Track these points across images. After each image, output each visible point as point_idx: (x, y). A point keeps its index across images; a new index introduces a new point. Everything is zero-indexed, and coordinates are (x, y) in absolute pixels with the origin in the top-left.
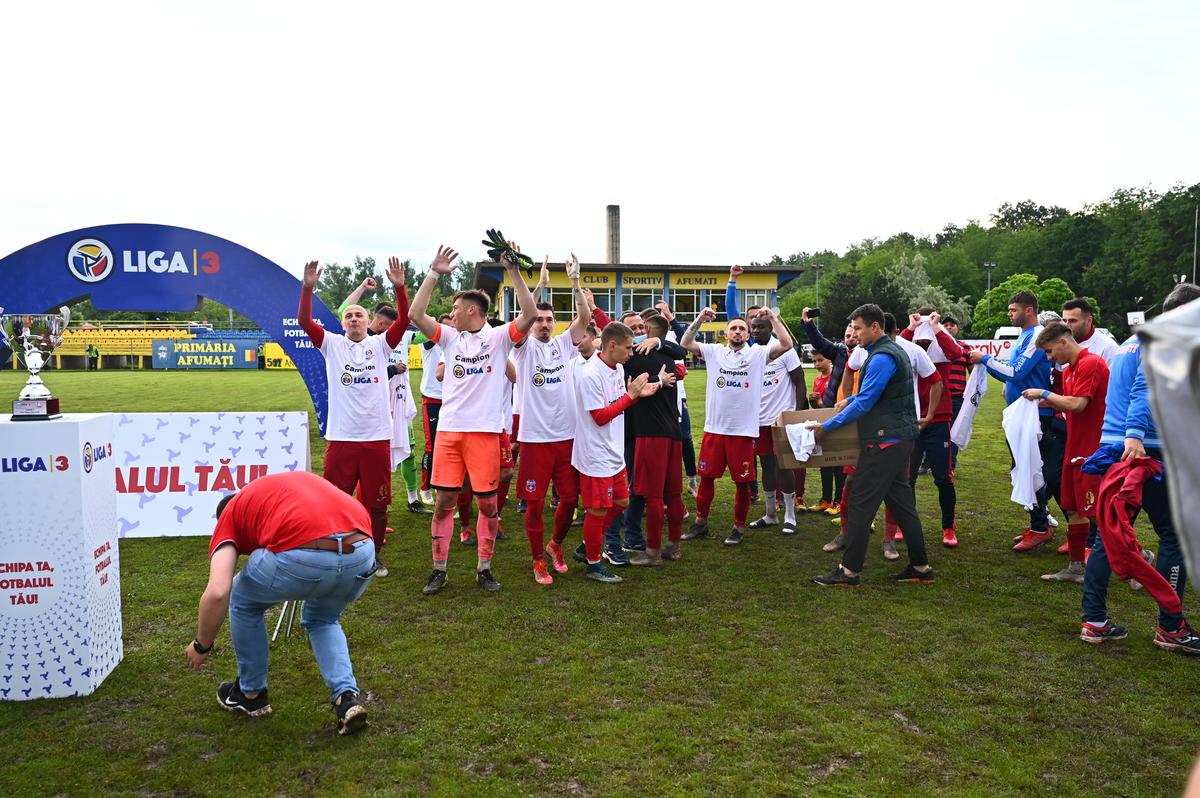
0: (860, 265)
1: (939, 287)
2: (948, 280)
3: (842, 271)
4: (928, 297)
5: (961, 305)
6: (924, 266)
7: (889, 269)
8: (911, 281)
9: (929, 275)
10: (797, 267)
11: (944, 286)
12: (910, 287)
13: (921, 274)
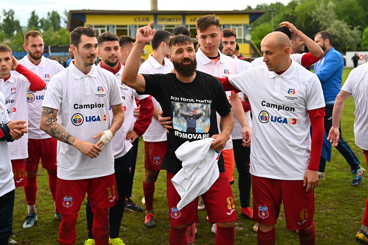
0: (297, 9)
1: (343, 21)
2: (347, 17)
3: (286, 13)
4: (337, 27)
5: (355, 31)
6: (334, 9)
7: (314, 11)
8: (327, 17)
9: (337, 14)
10: (261, 11)
11: (346, 21)
12: (326, 21)
13: (332, 14)
